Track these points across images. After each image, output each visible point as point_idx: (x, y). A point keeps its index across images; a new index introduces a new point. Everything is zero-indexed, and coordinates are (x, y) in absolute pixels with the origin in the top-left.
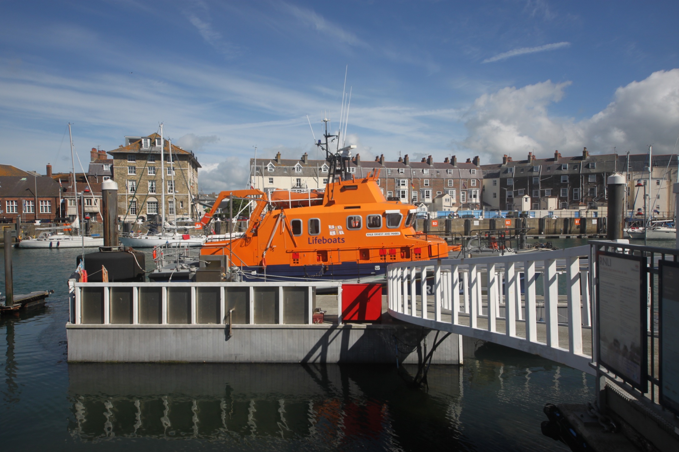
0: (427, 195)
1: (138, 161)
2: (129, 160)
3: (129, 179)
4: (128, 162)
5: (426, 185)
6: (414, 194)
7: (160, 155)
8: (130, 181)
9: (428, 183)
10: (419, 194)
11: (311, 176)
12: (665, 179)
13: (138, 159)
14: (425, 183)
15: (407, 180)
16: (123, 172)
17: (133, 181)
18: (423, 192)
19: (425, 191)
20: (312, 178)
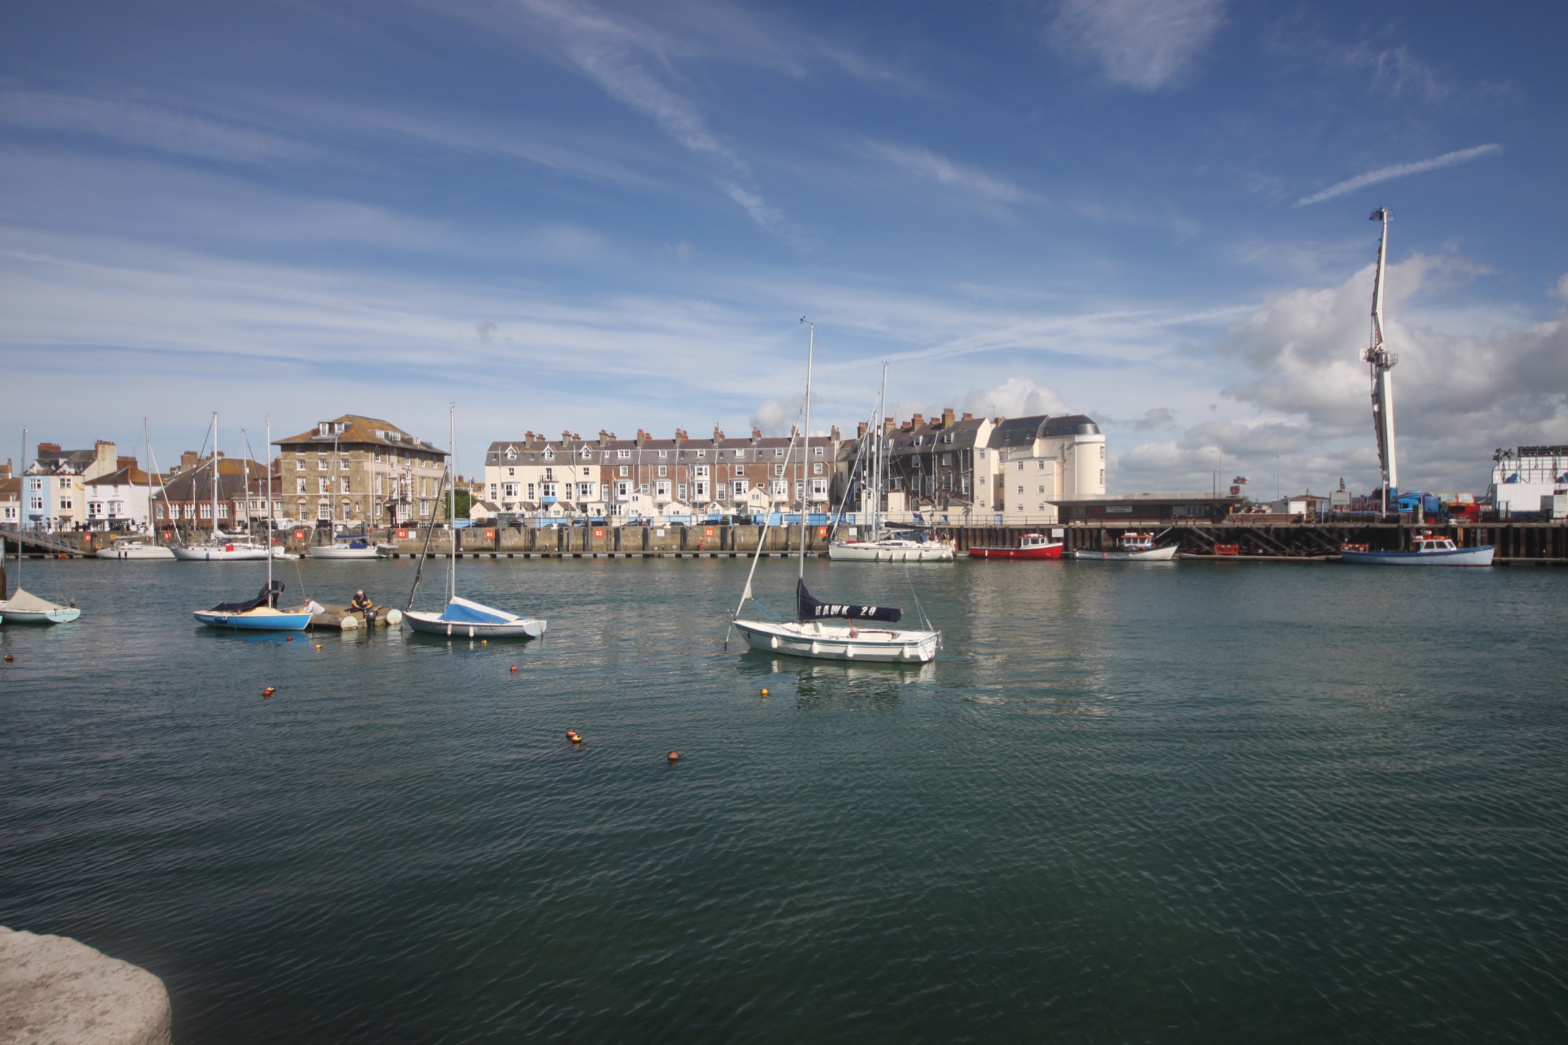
0: (737, 490)
1: (308, 453)
2: (299, 452)
3: (298, 475)
4: (296, 454)
5: (739, 473)
6: (720, 488)
7: (333, 444)
8: (300, 477)
9: (743, 471)
10: (727, 487)
11: (565, 464)
12: (1054, 458)
13: (308, 450)
14: (737, 471)
15: (708, 467)
16: (291, 467)
17: (303, 477)
18: (731, 484)
19: (735, 483)
20: (567, 467)
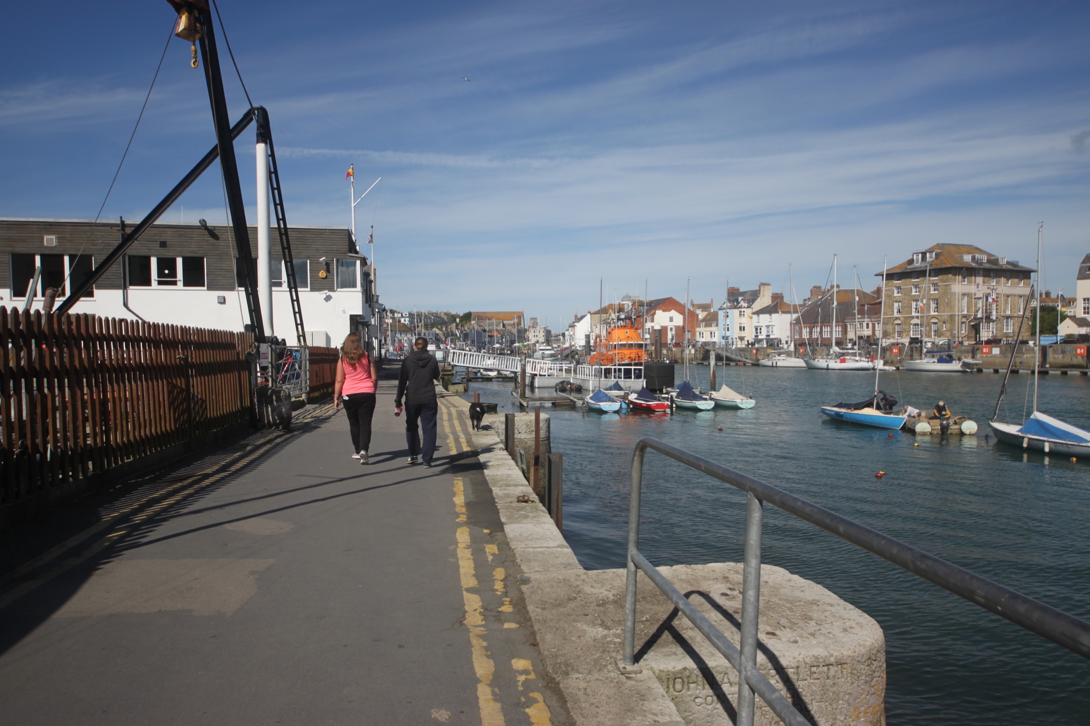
1: (903, 280)
2: (896, 280)
3: (895, 300)
4: (895, 282)
7: (925, 271)
8: (896, 302)
13: (904, 278)
16: (890, 293)
17: (899, 302)
